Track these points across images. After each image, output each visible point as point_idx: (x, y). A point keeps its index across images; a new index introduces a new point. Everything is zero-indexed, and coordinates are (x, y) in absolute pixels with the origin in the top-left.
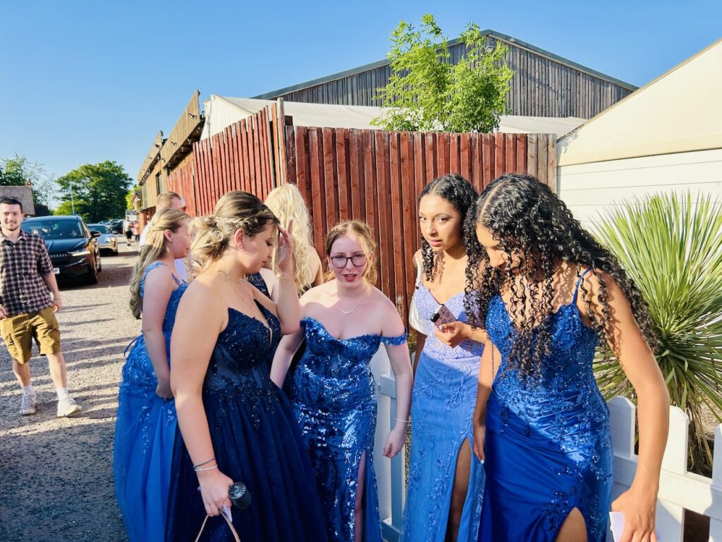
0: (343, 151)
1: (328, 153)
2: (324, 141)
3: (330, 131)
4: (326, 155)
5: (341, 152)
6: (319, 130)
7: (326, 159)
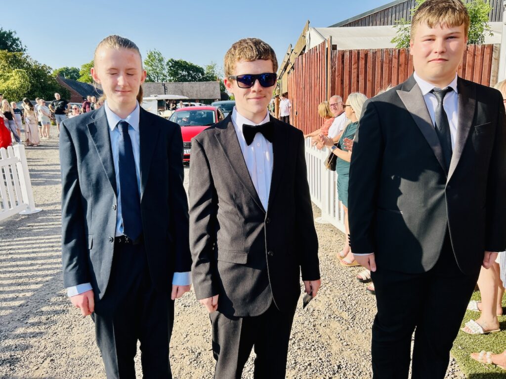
0: (364, 62)
1: (355, 63)
2: (353, 57)
3: (357, 52)
4: (353, 65)
5: (362, 62)
6: (351, 52)
7: (353, 67)
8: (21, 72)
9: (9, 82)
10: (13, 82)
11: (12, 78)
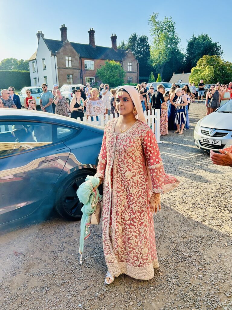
8: (210, 67)
9: (202, 74)
10: (205, 73)
11: (205, 71)
